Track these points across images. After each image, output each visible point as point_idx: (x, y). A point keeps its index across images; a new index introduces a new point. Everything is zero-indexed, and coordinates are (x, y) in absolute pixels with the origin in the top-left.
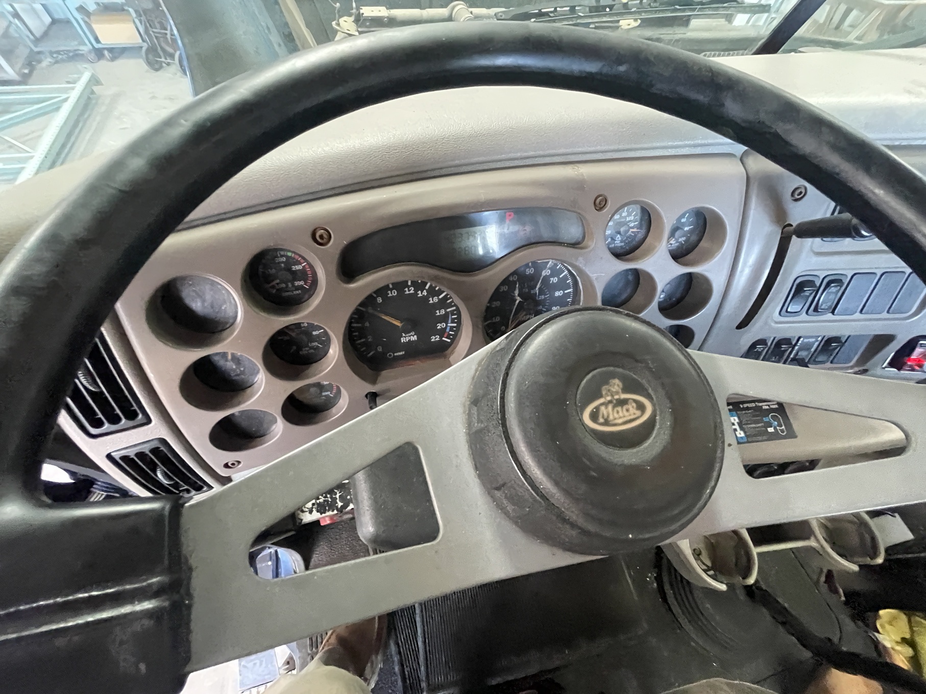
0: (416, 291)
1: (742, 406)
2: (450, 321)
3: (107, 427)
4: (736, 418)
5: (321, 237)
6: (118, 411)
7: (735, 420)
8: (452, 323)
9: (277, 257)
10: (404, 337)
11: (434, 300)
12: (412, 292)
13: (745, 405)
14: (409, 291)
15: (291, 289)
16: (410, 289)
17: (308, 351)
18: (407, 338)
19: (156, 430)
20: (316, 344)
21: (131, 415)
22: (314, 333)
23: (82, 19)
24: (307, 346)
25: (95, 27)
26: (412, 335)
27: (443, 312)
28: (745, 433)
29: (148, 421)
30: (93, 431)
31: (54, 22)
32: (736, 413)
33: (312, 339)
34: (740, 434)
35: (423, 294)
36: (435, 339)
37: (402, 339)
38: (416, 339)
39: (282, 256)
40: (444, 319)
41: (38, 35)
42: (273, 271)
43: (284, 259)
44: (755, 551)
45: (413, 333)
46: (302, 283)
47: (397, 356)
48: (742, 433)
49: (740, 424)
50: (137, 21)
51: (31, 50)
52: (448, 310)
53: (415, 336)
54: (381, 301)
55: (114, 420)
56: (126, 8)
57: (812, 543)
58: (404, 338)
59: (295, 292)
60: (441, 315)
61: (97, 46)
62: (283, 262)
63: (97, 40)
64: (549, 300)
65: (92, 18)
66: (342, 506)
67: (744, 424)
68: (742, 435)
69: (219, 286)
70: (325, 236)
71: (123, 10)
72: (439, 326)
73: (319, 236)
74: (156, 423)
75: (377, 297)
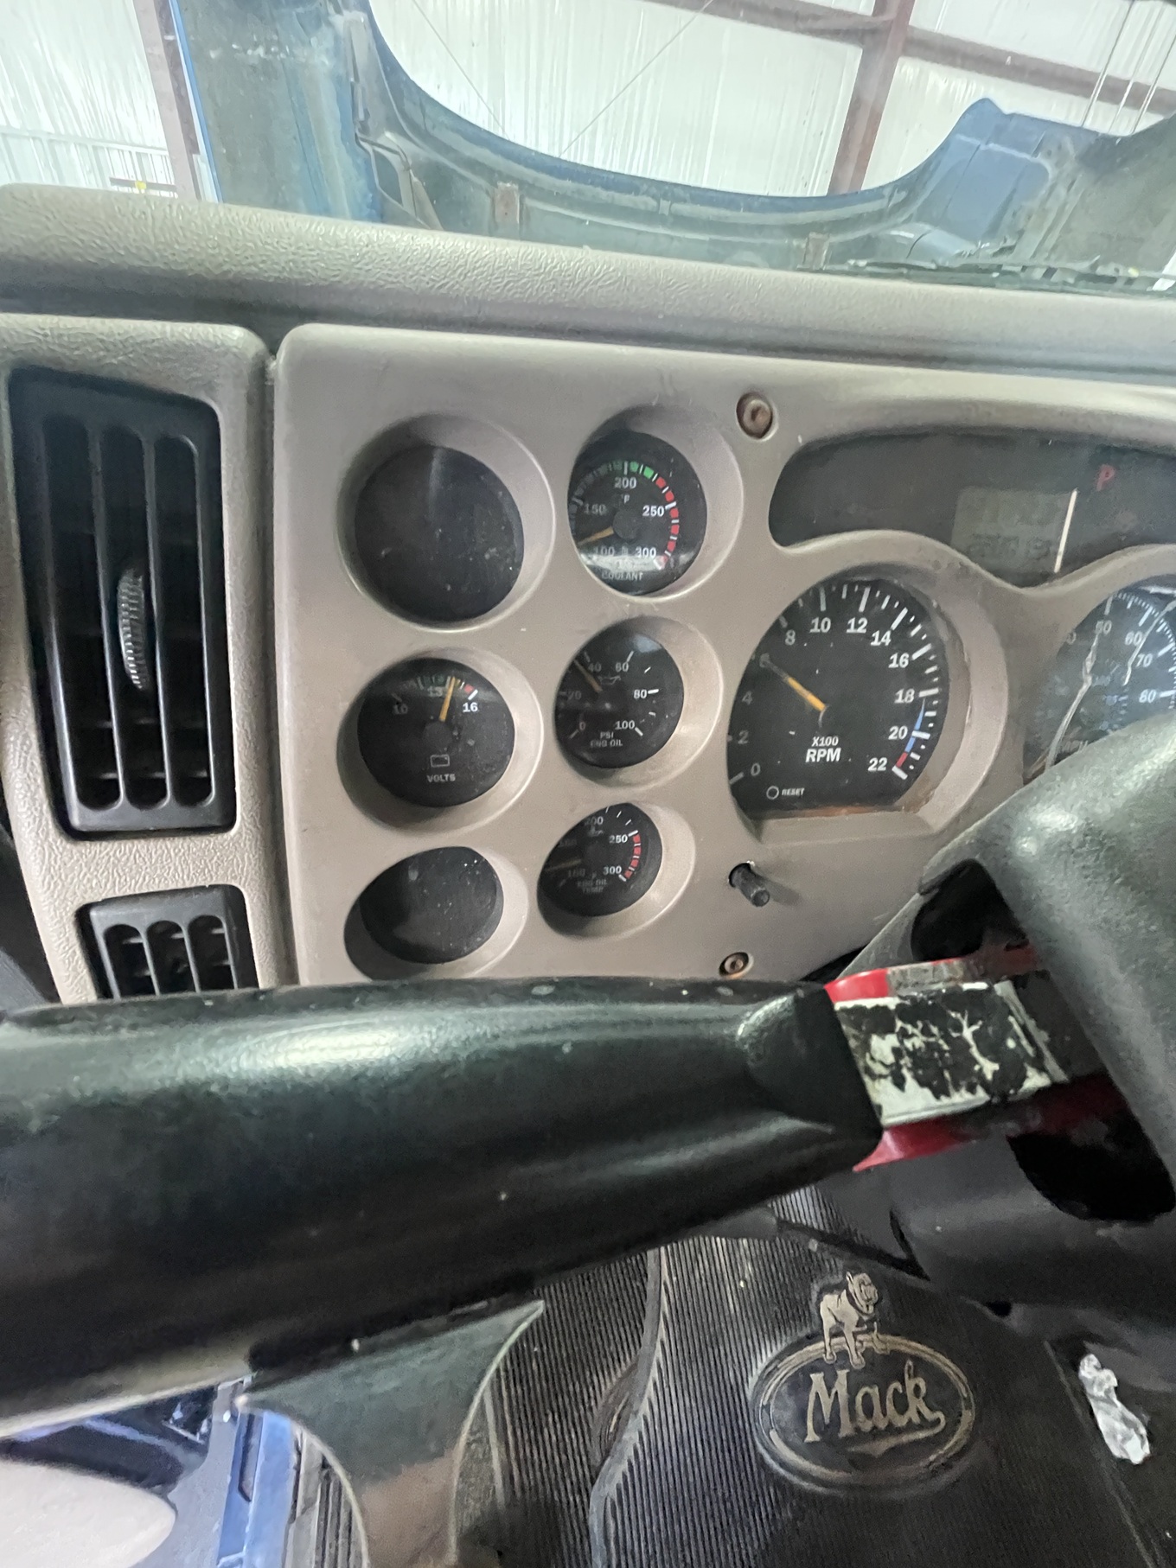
0: (870, 629)
2: (918, 725)
3: (121, 811)
5: (755, 415)
6: (167, 775)
8: (922, 730)
9: (620, 474)
10: (815, 747)
11: (900, 661)
12: (861, 630)
14: (857, 626)
16: (860, 622)
17: (609, 741)
18: (820, 751)
19: (231, 857)
20: (631, 724)
21: (192, 791)
22: (637, 694)
24: (612, 729)
26: (831, 746)
27: (910, 696)
29: (228, 822)
30: (78, 815)
35: (883, 640)
36: (877, 765)
37: (809, 751)
38: (838, 759)
40: (908, 715)
42: (602, 509)
43: (633, 483)
45: (834, 741)
46: (650, 551)
47: (786, 796)
52: (923, 694)
53: (838, 750)
54: (794, 641)
58: (814, 751)
60: (904, 704)
62: (628, 491)
64: (1125, 708)
70: (762, 416)
72: (896, 733)
74: (239, 833)
75: (789, 628)
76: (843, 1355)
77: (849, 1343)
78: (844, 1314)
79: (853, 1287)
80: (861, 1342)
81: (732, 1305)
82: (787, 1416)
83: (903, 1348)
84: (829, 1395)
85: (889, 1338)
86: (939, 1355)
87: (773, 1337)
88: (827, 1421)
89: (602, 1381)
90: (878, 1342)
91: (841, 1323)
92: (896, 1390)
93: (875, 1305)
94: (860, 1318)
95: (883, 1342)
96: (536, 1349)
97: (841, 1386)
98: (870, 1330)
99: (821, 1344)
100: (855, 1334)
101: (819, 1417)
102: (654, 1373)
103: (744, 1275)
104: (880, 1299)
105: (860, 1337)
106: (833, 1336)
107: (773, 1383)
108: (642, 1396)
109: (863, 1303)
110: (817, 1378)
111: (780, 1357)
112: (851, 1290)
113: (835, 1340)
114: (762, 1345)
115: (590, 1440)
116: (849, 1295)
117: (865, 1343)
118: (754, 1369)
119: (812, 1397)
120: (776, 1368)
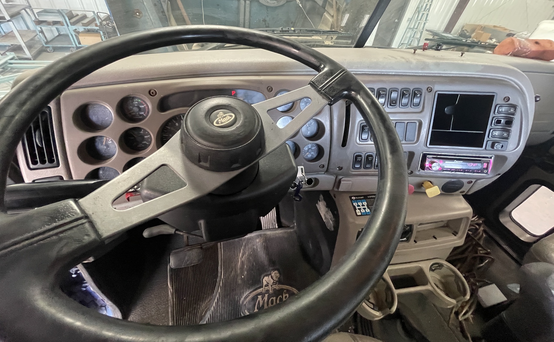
1: (368, 197)
3: (39, 165)
4: (366, 203)
5: (153, 93)
6: (47, 159)
7: (365, 203)
9: (134, 101)
13: (370, 197)
15: (138, 116)
19: (60, 171)
20: (145, 142)
21: (51, 161)
22: (145, 137)
23: (75, 34)
24: (141, 143)
25: (80, 38)
28: (370, 210)
29: (58, 165)
30: (32, 166)
31: (59, 35)
32: (366, 200)
33: (143, 139)
34: (368, 210)
39: (136, 101)
41: (49, 39)
42: (131, 107)
44: (396, 292)
46: (143, 113)
48: (369, 210)
49: (367, 206)
50: (103, 37)
51: (43, 45)
54: (178, 125)
55: (43, 162)
56: (98, 31)
57: (428, 287)
59: (139, 117)
61: (78, 45)
62: (136, 104)
63: (80, 43)
65: (80, 34)
66: (136, 188)
67: (369, 206)
68: (369, 211)
69: (106, 109)
70: (154, 93)
71: (97, 32)
73: (151, 93)
74: (61, 167)
75: (176, 123)
76: (268, 291)
77: (269, 288)
78: (270, 281)
79: (273, 274)
80: (273, 287)
81: (240, 282)
82: (251, 306)
83: (284, 288)
84: (262, 300)
85: (281, 285)
86: (293, 288)
87: (249, 288)
88: (261, 306)
89: (202, 304)
90: (277, 287)
91: (268, 283)
92: (280, 297)
93: (278, 278)
94: (274, 282)
95: (279, 287)
96: (185, 298)
97: (266, 298)
98: (276, 284)
99: (262, 289)
100: (271, 286)
101: (259, 306)
102: (216, 300)
103: (244, 275)
104: (280, 277)
105: (273, 286)
106: (265, 286)
107: (248, 299)
108: (212, 306)
109: (275, 278)
110: (260, 297)
111: (250, 293)
112: (272, 275)
113: (266, 288)
114: (246, 290)
115: (197, 318)
116: (271, 276)
117: (274, 288)
118: (243, 296)
119: (258, 301)
120: (249, 295)
